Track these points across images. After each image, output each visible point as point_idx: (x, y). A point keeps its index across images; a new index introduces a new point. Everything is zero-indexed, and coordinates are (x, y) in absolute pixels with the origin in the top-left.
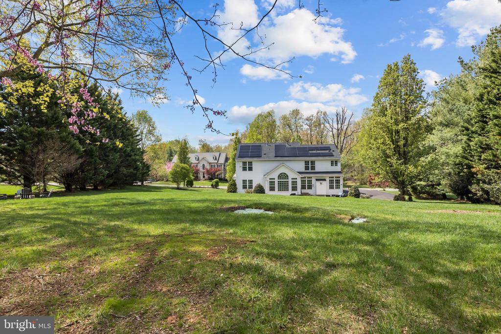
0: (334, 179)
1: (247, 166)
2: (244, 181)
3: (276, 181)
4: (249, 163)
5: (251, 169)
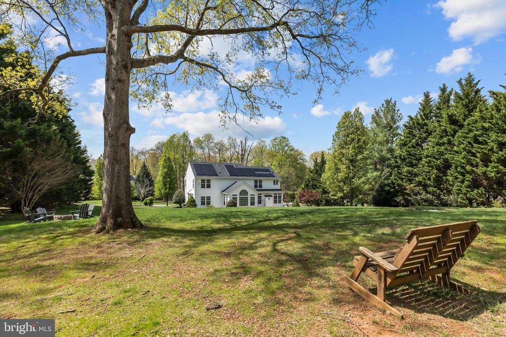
0: (278, 195)
1: (206, 184)
2: (203, 198)
3: (238, 197)
4: (207, 180)
5: (209, 186)
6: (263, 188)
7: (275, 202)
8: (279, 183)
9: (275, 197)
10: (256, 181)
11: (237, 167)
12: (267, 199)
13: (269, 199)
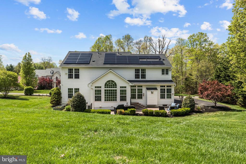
0: (166, 88)
1: (74, 74)
2: (70, 90)
3: (103, 89)
4: (75, 69)
5: (77, 77)
6: (147, 78)
7: (162, 97)
8: (170, 73)
9: (162, 91)
10: (137, 71)
11: (120, 55)
12: (149, 92)
13: (152, 93)
